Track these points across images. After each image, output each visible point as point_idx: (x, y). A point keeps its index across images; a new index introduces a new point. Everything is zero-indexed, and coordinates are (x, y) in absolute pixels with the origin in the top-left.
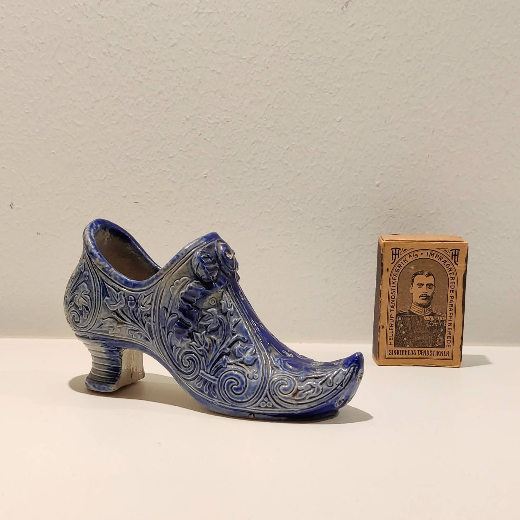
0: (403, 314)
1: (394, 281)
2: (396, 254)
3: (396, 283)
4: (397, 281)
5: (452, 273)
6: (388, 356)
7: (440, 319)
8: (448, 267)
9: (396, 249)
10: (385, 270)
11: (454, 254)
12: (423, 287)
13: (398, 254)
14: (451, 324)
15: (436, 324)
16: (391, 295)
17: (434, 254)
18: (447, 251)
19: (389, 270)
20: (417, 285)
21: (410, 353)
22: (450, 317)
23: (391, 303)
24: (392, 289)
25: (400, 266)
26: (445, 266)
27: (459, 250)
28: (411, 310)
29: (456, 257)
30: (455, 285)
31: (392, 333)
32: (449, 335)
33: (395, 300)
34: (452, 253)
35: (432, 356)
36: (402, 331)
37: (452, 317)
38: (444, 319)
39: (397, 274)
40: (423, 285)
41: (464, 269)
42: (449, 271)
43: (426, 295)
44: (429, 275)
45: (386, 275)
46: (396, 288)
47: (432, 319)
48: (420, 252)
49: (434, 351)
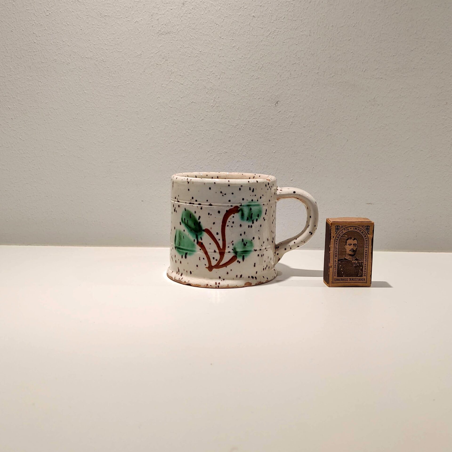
0: (341, 260)
1: (337, 243)
2: (337, 229)
3: (338, 244)
4: (338, 243)
5: (366, 238)
6: (334, 282)
7: (360, 262)
8: (364, 235)
9: (337, 226)
10: (332, 237)
11: (367, 228)
12: (351, 246)
13: (339, 229)
14: (366, 264)
15: (358, 264)
16: (335, 250)
17: (357, 228)
18: (363, 226)
19: (334, 237)
20: (349, 244)
21: (345, 280)
22: (365, 261)
23: (335, 254)
24: (336, 247)
25: (339, 235)
26: (362, 235)
27: (370, 226)
28: (345, 258)
29: (368, 230)
30: (368, 244)
31: (336, 270)
32: (365, 270)
33: (337, 252)
34: (366, 228)
35: (356, 281)
36: (341, 269)
37: (366, 261)
38: (362, 262)
39: (338, 239)
40: (351, 244)
41: (372, 236)
42: (365, 237)
43: (353, 249)
44: (354, 239)
45: (332, 241)
46: (338, 246)
47: (356, 262)
48: (351, 228)
49: (357, 279)
